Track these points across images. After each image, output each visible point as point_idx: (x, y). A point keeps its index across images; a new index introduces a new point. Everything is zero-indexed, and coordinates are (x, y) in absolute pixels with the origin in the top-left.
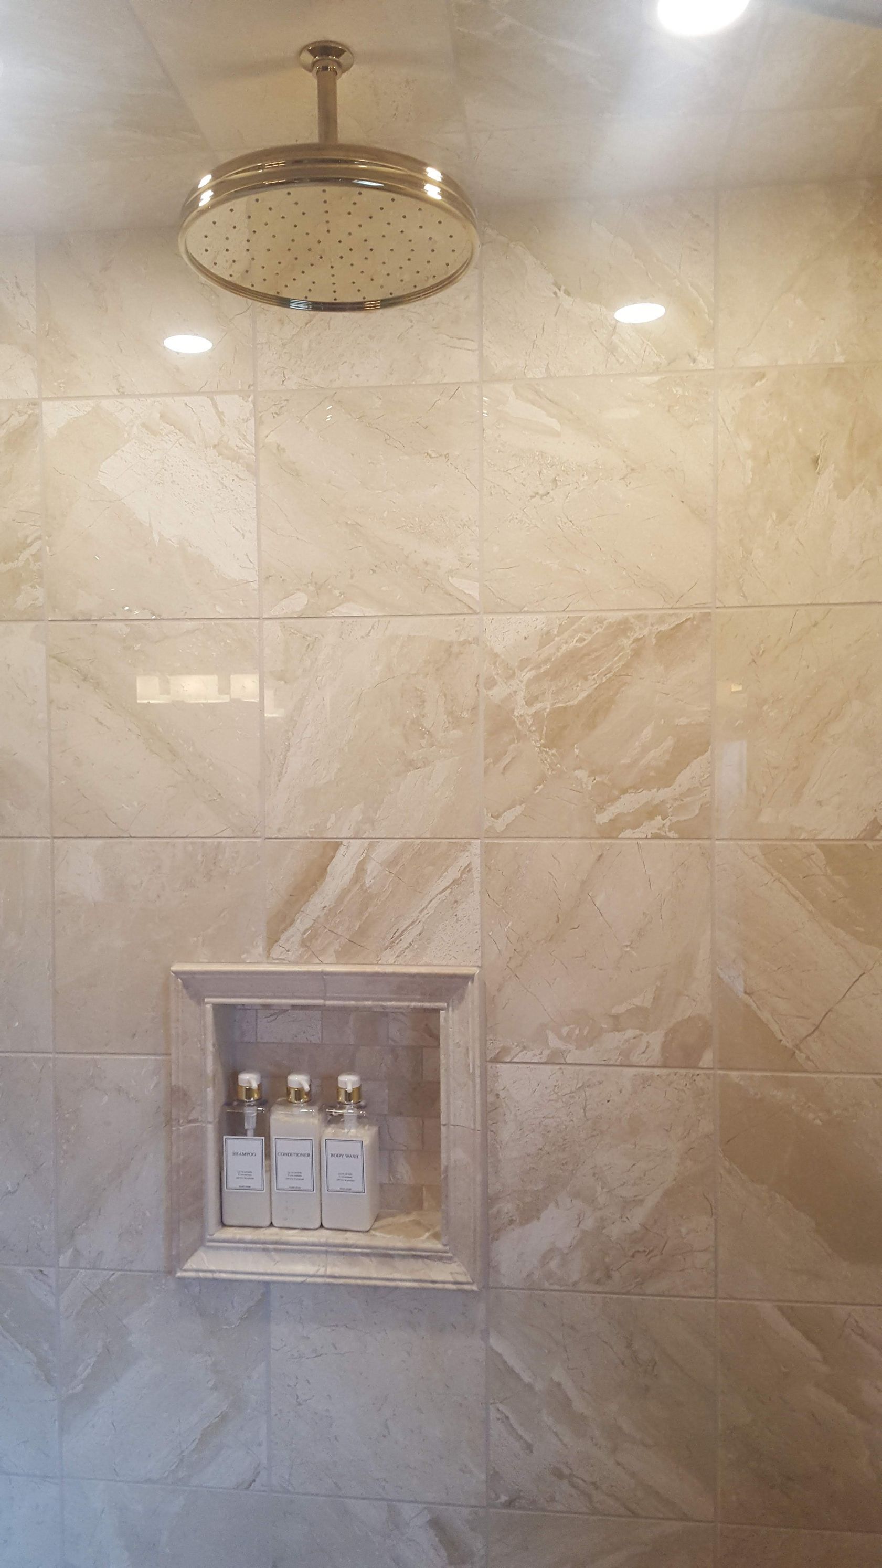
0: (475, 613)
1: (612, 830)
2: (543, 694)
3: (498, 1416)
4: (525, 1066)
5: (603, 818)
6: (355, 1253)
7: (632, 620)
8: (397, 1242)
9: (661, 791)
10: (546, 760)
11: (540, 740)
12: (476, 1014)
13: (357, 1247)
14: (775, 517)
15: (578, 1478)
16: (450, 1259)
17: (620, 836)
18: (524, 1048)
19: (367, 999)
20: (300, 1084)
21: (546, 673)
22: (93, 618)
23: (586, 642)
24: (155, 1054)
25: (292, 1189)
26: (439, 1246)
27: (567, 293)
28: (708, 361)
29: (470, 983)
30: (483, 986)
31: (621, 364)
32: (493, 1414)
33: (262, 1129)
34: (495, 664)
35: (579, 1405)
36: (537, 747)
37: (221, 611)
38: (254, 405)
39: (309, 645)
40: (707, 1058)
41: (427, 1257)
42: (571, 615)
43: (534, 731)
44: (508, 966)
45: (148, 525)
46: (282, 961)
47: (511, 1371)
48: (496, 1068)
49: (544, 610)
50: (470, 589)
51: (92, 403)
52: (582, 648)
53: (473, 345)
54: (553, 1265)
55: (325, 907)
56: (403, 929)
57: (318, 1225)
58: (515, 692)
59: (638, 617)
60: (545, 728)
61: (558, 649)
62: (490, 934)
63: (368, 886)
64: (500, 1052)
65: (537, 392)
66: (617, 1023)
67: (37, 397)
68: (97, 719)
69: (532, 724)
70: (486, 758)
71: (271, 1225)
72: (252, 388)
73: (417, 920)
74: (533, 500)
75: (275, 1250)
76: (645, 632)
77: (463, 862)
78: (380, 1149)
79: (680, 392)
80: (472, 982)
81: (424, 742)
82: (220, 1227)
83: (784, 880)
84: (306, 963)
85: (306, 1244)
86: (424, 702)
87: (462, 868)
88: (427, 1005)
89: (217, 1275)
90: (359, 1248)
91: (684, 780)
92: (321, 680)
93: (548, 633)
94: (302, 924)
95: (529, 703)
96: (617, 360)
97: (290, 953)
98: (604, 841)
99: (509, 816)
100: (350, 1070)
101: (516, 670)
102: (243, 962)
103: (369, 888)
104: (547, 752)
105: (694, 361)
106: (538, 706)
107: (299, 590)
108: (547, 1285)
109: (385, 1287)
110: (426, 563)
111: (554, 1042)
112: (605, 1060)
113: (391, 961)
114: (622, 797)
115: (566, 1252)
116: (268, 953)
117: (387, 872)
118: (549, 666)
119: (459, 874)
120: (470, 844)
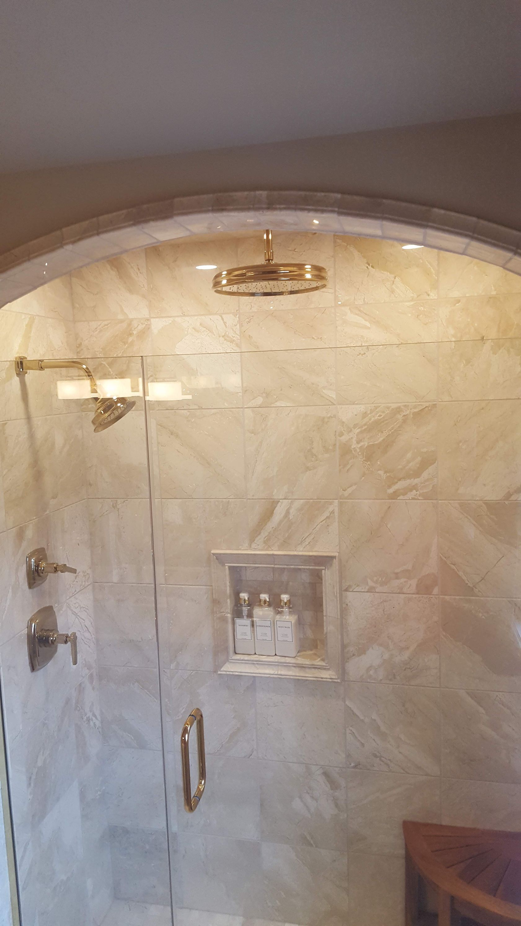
0: (334, 404)
1: (394, 496)
2: (364, 438)
3: (350, 732)
4: (358, 593)
5: (391, 491)
6: (289, 666)
7: (402, 407)
8: (307, 662)
9: (416, 480)
10: (366, 467)
11: (363, 458)
12: (337, 572)
13: (290, 663)
14: (464, 363)
15: (383, 757)
16: (329, 669)
17: (398, 498)
18: (358, 586)
19: (291, 565)
20: (265, 598)
21: (365, 430)
22: (174, 409)
23: (382, 417)
24: (206, 586)
25: (263, 640)
26: (324, 664)
27: (372, 267)
28: (435, 295)
29: (334, 560)
30: (340, 561)
31: (396, 297)
32: (348, 731)
33: (250, 615)
34: (343, 426)
35: (383, 729)
36: (362, 461)
37: (227, 405)
38: (239, 319)
39: (264, 419)
40: (436, 591)
41: (319, 668)
42: (375, 405)
43: (360, 454)
44: (350, 552)
45: (196, 369)
46: (255, 549)
47: (354, 714)
48: (346, 593)
49: (363, 403)
50: (333, 395)
51: (171, 319)
52: (381, 419)
53: (332, 291)
54: (371, 672)
55: (273, 527)
56: (306, 537)
57: (274, 654)
58: (352, 438)
59: (405, 406)
60: (365, 453)
61: (370, 419)
62: (343, 539)
63: (291, 519)
64: (347, 587)
65: (360, 310)
66: (397, 576)
67: (149, 317)
68: (177, 450)
69: (359, 452)
70: (340, 466)
71: (255, 654)
72: (238, 311)
73: (312, 533)
74: (358, 356)
75: (257, 664)
76: (408, 412)
77: (331, 509)
78: (299, 624)
79: (423, 309)
80: (335, 559)
81: (313, 459)
82: (235, 654)
83: (469, 517)
84: (266, 550)
85: (269, 662)
86: (313, 442)
87: (331, 512)
88: (317, 568)
89: (234, 673)
90: (292, 664)
91: (425, 475)
92: (269, 433)
93: (365, 413)
94: (264, 534)
95: (358, 443)
96: (395, 296)
97: (259, 546)
98: (390, 501)
99: (349, 491)
100: (285, 593)
101: (352, 429)
102: (240, 549)
104: (366, 463)
105: (429, 295)
106: (362, 444)
107: (259, 396)
108: (369, 680)
109: (302, 680)
110: (313, 384)
111: (371, 583)
112: (392, 591)
113: (301, 549)
114: (398, 482)
115: (376, 668)
116: (250, 546)
117: (299, 513)
118: (366, 427)
119: (329, 514)
120: (333, 502)
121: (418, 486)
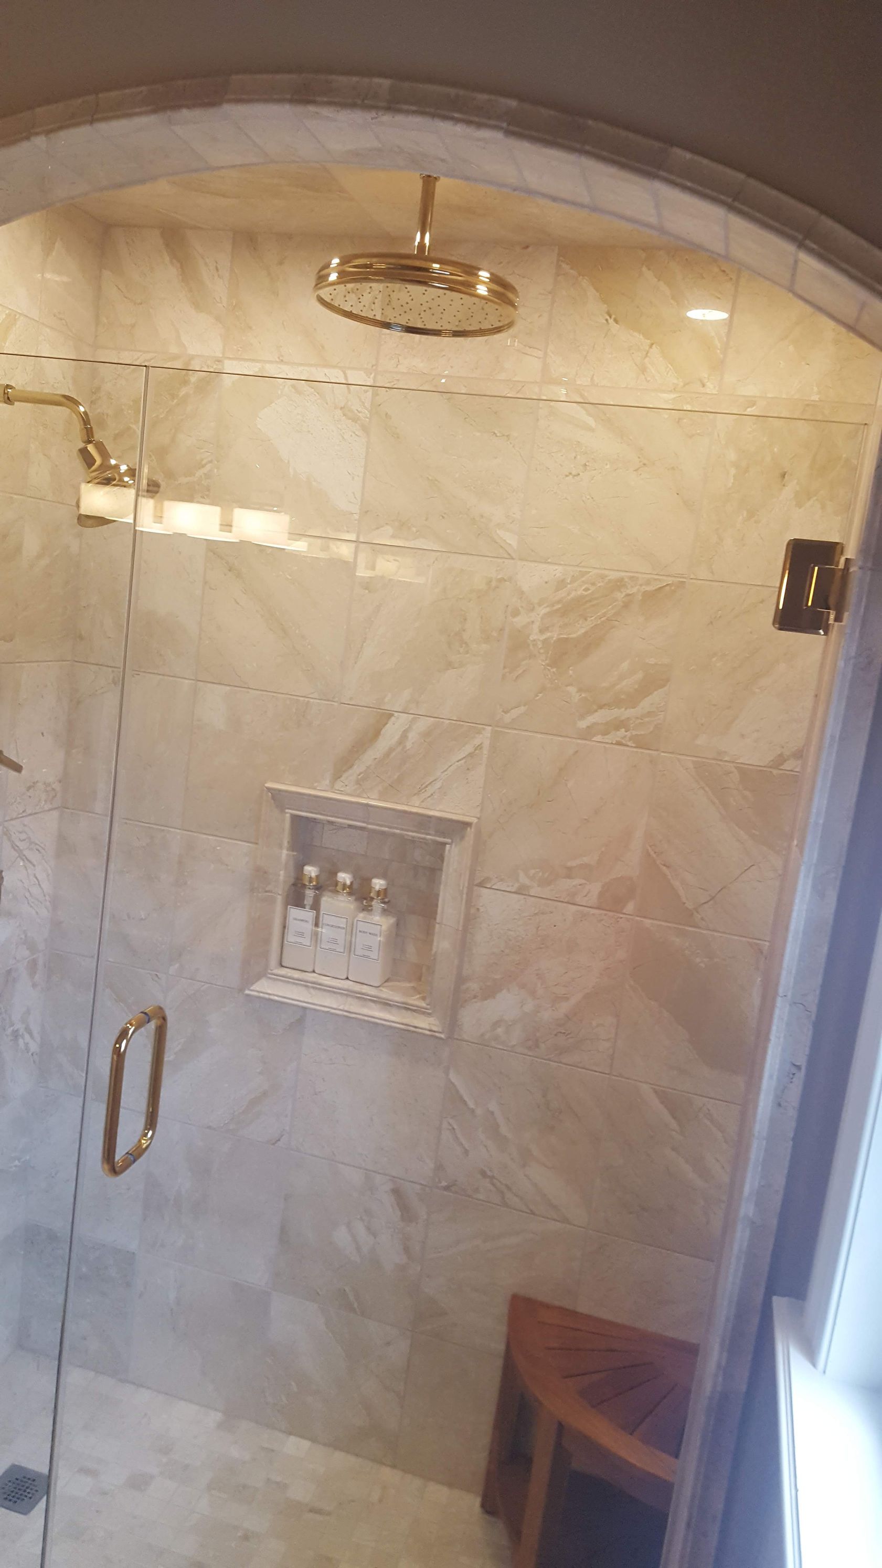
0: (513, 559)
1: (588, 734)
2: (552, 626)
3: (448, 1127)
4: (500, 892)
5: (583, 724)
6: (368, 1000)
7: (626, 580)
8: (397, 997)
9: (628, 710)
10: (548, 676)
11: (546, 660)
12: (470, 853)
13: (368, 995)
14: (745, 516)
15: (497, 1179)
16: (430, 1015)
17: (593, 739)
18: (501, 880)
20: (345, 879)
21: (557, 611)
23: (590, 592)
24: (248, 842)
25: (330, 950)
26: (425, 1005)
27: (615, 321)
28: (714, 388)
29: (469, 829)
30: (478, 832)
31: (646, 383)
32: (445, 1125)
33: (316, 906)
34: (521, 599)
35: (504, 1129)
36: (543, 665)
37: (331, 532)
38: (374, 381)
40: (630, 907)
41: (414, 1011)
42: (581, 569)
43: (542, 653)
44: (498, 821)
45: (287, 461)
46: (341, 792)
47: (461, 1097)
48: (479, 890)
49: (562, 563)
50: (511, 539)
52: (586, 596)
53: (540, 354)
54: (500, 1031)
55: (376, 758)
56: (428, 783)
57: (345, 977)
58: (533, 622)
59: (631, 578)
60: (550, 652)
61: (568, 594)
62: (489, 796)
63: (407, 748)
64: (484, 880)
65: (581, 397)
66: (569, 873)
67: (221, 356)
68: (235, 600)
69: (541, 648)
70: (505, 667)
71: (314, 971)
72: (374, 368)
73: (439, 778)
74: (567, 478)
75: (313, 988)
76: (635, 590)
77: (477, 742)
78: (395, 933)
80: (471, 828)
81: (462, 650)
82: (279, 966)
83: (707, 789)
84: (358, 796)
85: (335, 988)
86: (465, 620)
87: (476, 745)
88: (438, 839)
89: (272, 997)
90: (371, 997)
91: (646, 705)
93: (563, 581)
94: (358, 768)
95: (542, 631)
96: (644, 380)
97: (347, 788)
98: (580, 742)
99: (515, 713)
100: (381, 876)
101: (536, 606)
102: (315, 789)
103: (408, 750)
104: (549, 670)
105: (704, 386)
106: (548, 635)
107: (387, 524)
108: (493, 1044)
109: (383, 1025)
110: (482, 517)
111: (523, 879)
112: (556, 897)
113: (417, 804)
114: (598, 711)
115: (509, 1024)
117: (422, 741)
118: (560, 606)
119: (473, 750)
120: (484, 729)
121: (631, 722)
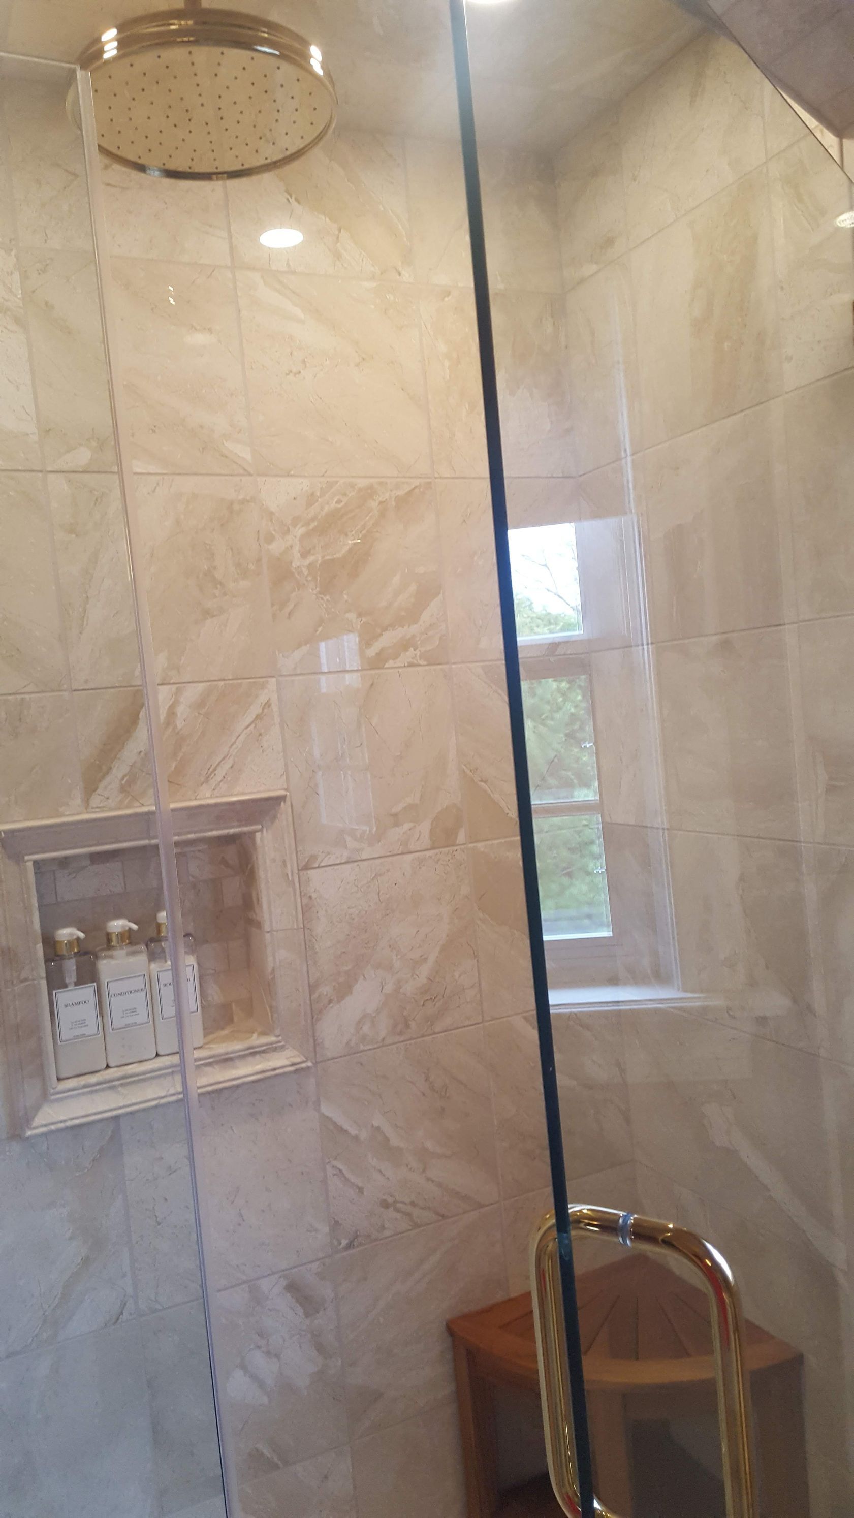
0: (250, 475)
1: (379, 661)
2: (314, 547)
4: (329, 868)
5: (371, 652)
7: (376, 486)
9: (412, 627)
10: (323, 605)
11: (316, 588)
12: (288, 831)
14: (467, 407)
16: (285, 1048)
17: (386, 666)
18: (329, 853)
19: (189, 833)
20: (120, 927)
21: (315, 529)
23: (342, 504)
26: (271, 1040)
27: (297, 200)
28: (410, 276)
29: (282, 804)
30: (291, 806)
31: (346, 269)
34: (271, 520)
35: (395, 1142)
36: (314, 594)
37: (2, 463)
38: (17, 259)
39: (97, 500)
40: (461, 837)
41: (262, 1052)
42: (328, 479)
43: (310, 581)
44: (309, 787)
46: (101, 808)
47: (338, 1127)
48: (307, 873)
49: (306, 475)
50: (244, 452)
52: (341, 508)
53: (223, 234)
54: (365, 1029)
55: (141, 752)
56: (215, 765)
57: (155, 1054)
58: (291, 547)
59: (381, 483)
60: (318, 578)
61: (322, 508)
62: (292, 760)
63: (179, 727)
64: (310, 860)
65: (282, 282)
66: (396, 820)
69: (308, 575)
70: (273, 605)
71: (108, 1066)
72: (13, 243)
73: (228, 755)
74: (288, 377)
75: (122, 1085)
76: (387, 496)
77: (263, 699)
79: (392, 298)
80: (285, 802)
81: (217, 593)
82: (59, 1080)
84: (127, 807)
86: (213, 555)
87: (263, 704)
88: (243, 829)
90: (202, 1060)
91: (426, 617)
92: (114, 532)
93: (312, 494)
94: (120, 770)
95: (304, 555)
96: (343, 266)
97: (110, 799)
98: (373, 672)
99: (297, 656)
101: (290, 527)
102: (63, 814)
103: (181, 729)
104: (322, 599)
105: (400, 274)
106: (311, 558)
107: (81, 444)
108: (361, 1047)
110: (202, 427)
111: (351, 844)
112: (390, 852)
113: (208, 794)
114: (383, 633)
115: (374, 1015)
116: (87, 801)
117: (196, 714)
118: (316, 523)
119: (261, 711)
120: (267, 682)
121: (418, 639)
